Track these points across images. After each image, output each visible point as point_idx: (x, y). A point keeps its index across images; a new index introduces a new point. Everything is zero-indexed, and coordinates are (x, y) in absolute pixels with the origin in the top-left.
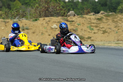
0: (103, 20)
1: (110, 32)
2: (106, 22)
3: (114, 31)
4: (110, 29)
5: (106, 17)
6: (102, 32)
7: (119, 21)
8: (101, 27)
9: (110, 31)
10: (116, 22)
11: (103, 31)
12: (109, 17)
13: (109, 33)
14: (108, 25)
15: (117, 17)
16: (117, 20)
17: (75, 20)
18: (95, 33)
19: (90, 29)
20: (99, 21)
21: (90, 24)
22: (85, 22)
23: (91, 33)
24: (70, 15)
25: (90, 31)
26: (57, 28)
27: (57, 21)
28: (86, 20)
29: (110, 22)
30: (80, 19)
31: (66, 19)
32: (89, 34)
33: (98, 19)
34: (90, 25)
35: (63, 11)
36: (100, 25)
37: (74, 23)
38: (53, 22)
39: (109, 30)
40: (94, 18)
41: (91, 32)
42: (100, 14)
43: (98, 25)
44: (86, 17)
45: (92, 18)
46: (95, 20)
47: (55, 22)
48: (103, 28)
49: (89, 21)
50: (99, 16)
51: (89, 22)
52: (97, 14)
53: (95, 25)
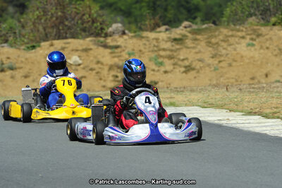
0: (187, 41)
1: (201, 67)
2: (192, 45)
3: (209, 65)
4: (200, 63)
5: (194, 36)
6: (183, 69)
7: (223, 44)
8: (182, 58)
9: (202, 65)
10: (215, 46)
11: (186, 67)
12: (199, 34)
13: (198, 72)
14: (197, 53)
15: (217, 33)
16: (217, 40)
17: (123, 45)
18: (166, 72)
19: (156, 64)
20: (177, 44)
21: (156, 51)
22: (145, 48)
23: (158, 73)
24: (114, 33)
25: (156, 69)
26: (79, 65)
27: (80, 48)
28: (147, 43)
29: (202, 45)
30: (134, 40)
31: (102, 42)
32: (153, 75)
33: (175, 40)
34: (156, 54)
35: (99, 24)
36: (178, 54)
37: (119, 50)
38: (73, 50)
39: (198, 65)
40: (165, 39)
41: (158, 71)
42: (181, 28)
43: (175, 54)
44: (147, 37)
45: (161, 38)
46: (166, 41)
47: (77, 50)
48: (187, 59)
49: (155, 46)
50: (178, 32)
51: (155, 49)
52: (174, 29)
53: (168, 53)
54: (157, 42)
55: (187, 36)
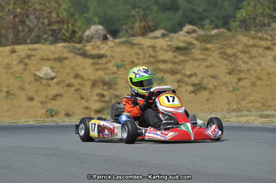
0: (194, 50)
1: (215, 87)
2: (201, 57)
3: (225, 84)
4: (213, 80)
5: (203, 44)
6: (190, 88)
7: (242, 56)
8: (188, 73)
9: (216, 84)
10: (232, 58)
11: (193, 85)
12: (210, 42)
13: (211, 92)
14: (207, 67)
15: (233, 42)
16: (234, 51)
17: (108, 54)
20: (181, 55)
21: (153, 63)
22: (138, 59)
24: (92, 38)
26: (52, 78)
27: (52, 57)
28: (141, 52)
29: (214, 57)
30: (123, 48)
31: (79, 50)
33: (178, 49)
34: (154, 66)
35: (70, 25)
36: (184, 68)
37: (104, 60)
38: (42, 59)
39: (211, 83)
40: (165, 47)
42: (182, 33)
43: (179, 67)
44: (140, 45)
45: (158, 46)
46: (167, 51)
47: (48, 60)
48: (195, 75)
49: (150, 56)
50: (181, 38)
51: (152, 59)
52: (172, 35)
53: (169, 66)
54: (154, 51)
55: (193, 44)
